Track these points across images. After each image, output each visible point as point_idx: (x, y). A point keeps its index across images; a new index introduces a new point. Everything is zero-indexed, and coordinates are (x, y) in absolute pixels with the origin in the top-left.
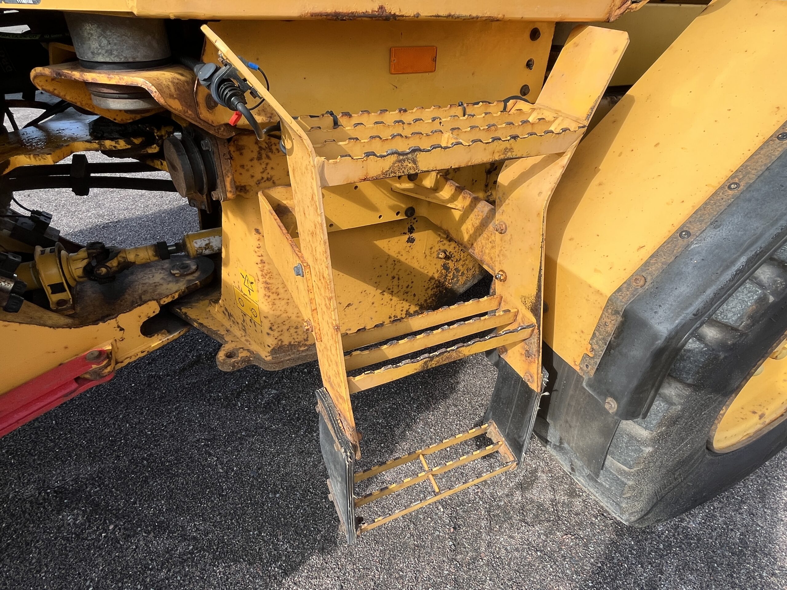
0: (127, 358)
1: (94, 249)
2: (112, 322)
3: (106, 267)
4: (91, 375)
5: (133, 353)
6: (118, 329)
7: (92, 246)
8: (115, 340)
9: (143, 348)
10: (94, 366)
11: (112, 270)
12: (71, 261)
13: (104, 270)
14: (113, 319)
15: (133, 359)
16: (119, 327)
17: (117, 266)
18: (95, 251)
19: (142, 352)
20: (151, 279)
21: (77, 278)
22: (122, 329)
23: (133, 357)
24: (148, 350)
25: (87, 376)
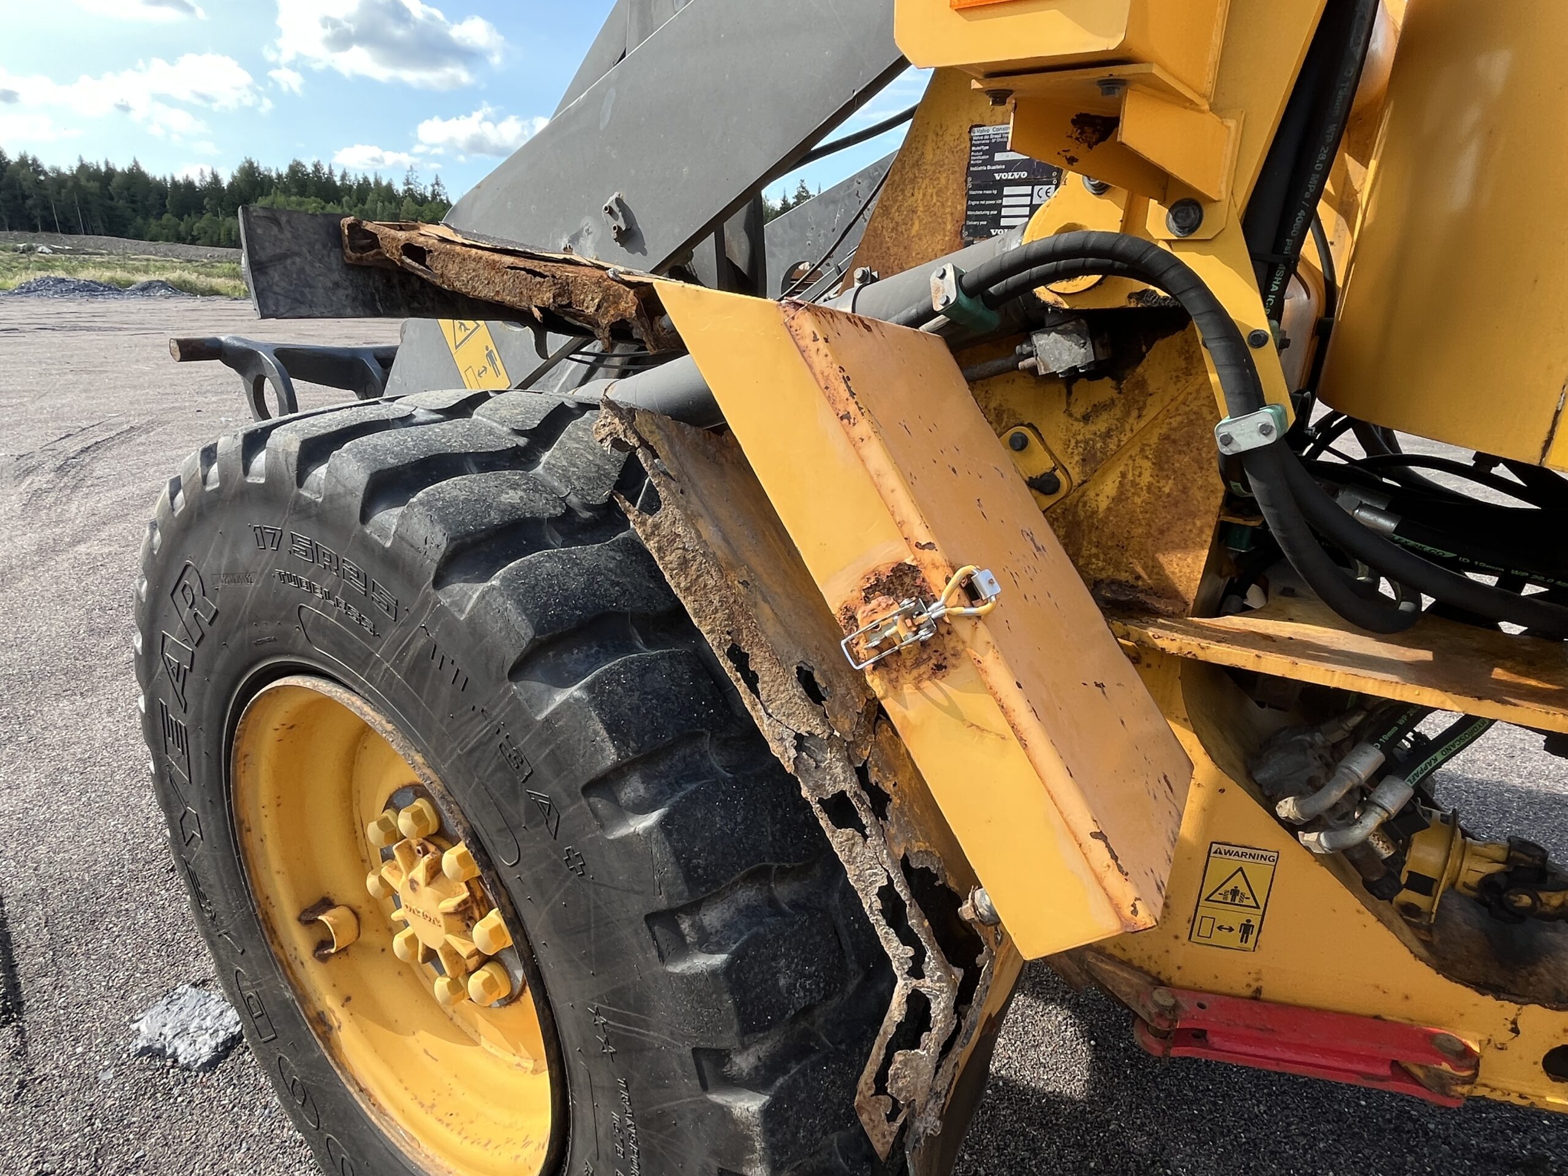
0: (1485, 1085)
1: (1529, 856)
2: (1510, 1009)
3: (1535, 899)
4: (1426, 1076)
5: (1501, 1085)
6: (1510, 1026)
7: (1518, 846)
8: (1489, 1041)
9: (1527, 1090)
10: (1445, 1066)
11: (1543, 909)
13: (1526, 900)
14: (1516, 1003)
15: (1497, 1096)
16: (1514, 1022)
17: (1557, 908)
18: (1530, 859)
19: (1521, 1096)
22: (1515, 1031)
23: (1499, 1093)
24: (1535, 1100)
25: (1419, 1072)
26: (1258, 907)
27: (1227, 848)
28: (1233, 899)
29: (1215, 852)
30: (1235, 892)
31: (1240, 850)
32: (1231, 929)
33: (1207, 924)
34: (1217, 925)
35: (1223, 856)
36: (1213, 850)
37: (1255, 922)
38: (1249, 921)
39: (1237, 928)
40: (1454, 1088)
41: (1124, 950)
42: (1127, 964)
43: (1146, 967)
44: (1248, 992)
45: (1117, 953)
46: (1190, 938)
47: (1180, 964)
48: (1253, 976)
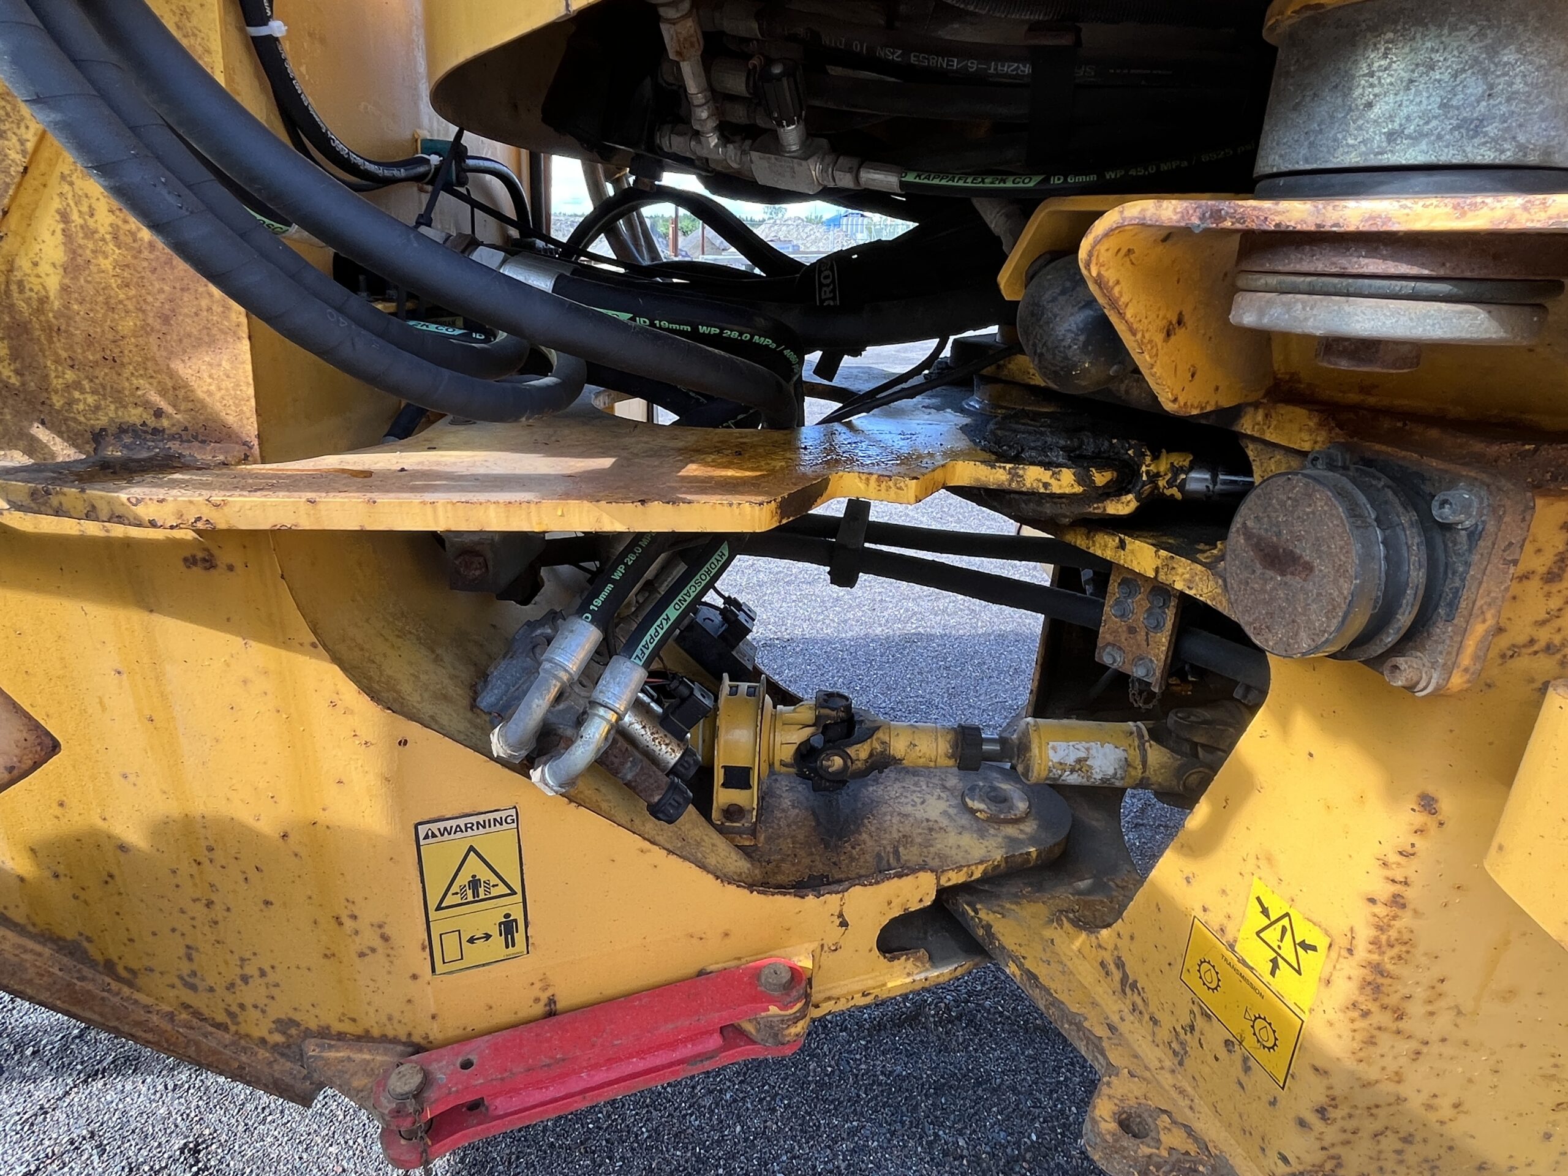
0: (829, 999)
1: (833, 709)
2: (833, 901)
3: (846, 757)
4: (758, 1031)
5: (844, 991)
6: (838, 922)
7: (828, 699)
8: (822, 946)
9: (868, 983)
10: (773, 1010)
11: (854, 767)
12: (779, 724)
13: (838, 762)
14: (838, 892)
15: (842, 1006)
16: (841, 915)
17: (866, 761)
18: (834, 713)
19: (864, 995)
20: (919, 807)
21: (777, 764)
22: (844, 924)
23: (843, 1000)
24: (876, 992)
25: (749, 1027)
26: (514, 893)
27: (441, 825)
28: (476, 894)
29: (426, 837)
30: (475, 883)
31: (461, 822)
32: (488, 937)
33: (451, 942)
34: (464, 939)
35: (440, 838)
36: (421, 836)
37: (517, 914)
38: (507, 916)
39: (494, 931)
40: (786, 1032)
41: (354, 1020)
42: (364, 1039)
43: (391, 1033)
44: (539, 1009)
45: (347, 1027)
46: (433, 970)
47: (433, 1011)
48: (538, 985)
